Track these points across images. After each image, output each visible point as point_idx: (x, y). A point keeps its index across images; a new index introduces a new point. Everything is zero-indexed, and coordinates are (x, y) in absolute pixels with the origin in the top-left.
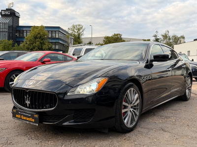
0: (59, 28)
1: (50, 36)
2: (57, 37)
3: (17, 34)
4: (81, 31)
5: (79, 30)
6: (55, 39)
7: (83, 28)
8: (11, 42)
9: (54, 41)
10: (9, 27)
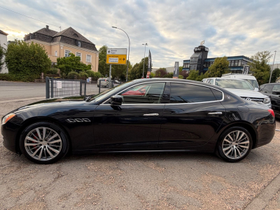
0: (243, 57)
1: (232, 65)
2: (239, 65)
3: (205, 66)
4: (267, 57)
5: (264, 56)
6: (238, 67)
7: (270, 54)
8: (198, 71)
9: (236, 69)
10: (199, 60)
